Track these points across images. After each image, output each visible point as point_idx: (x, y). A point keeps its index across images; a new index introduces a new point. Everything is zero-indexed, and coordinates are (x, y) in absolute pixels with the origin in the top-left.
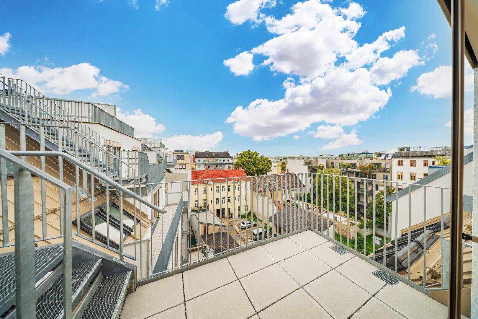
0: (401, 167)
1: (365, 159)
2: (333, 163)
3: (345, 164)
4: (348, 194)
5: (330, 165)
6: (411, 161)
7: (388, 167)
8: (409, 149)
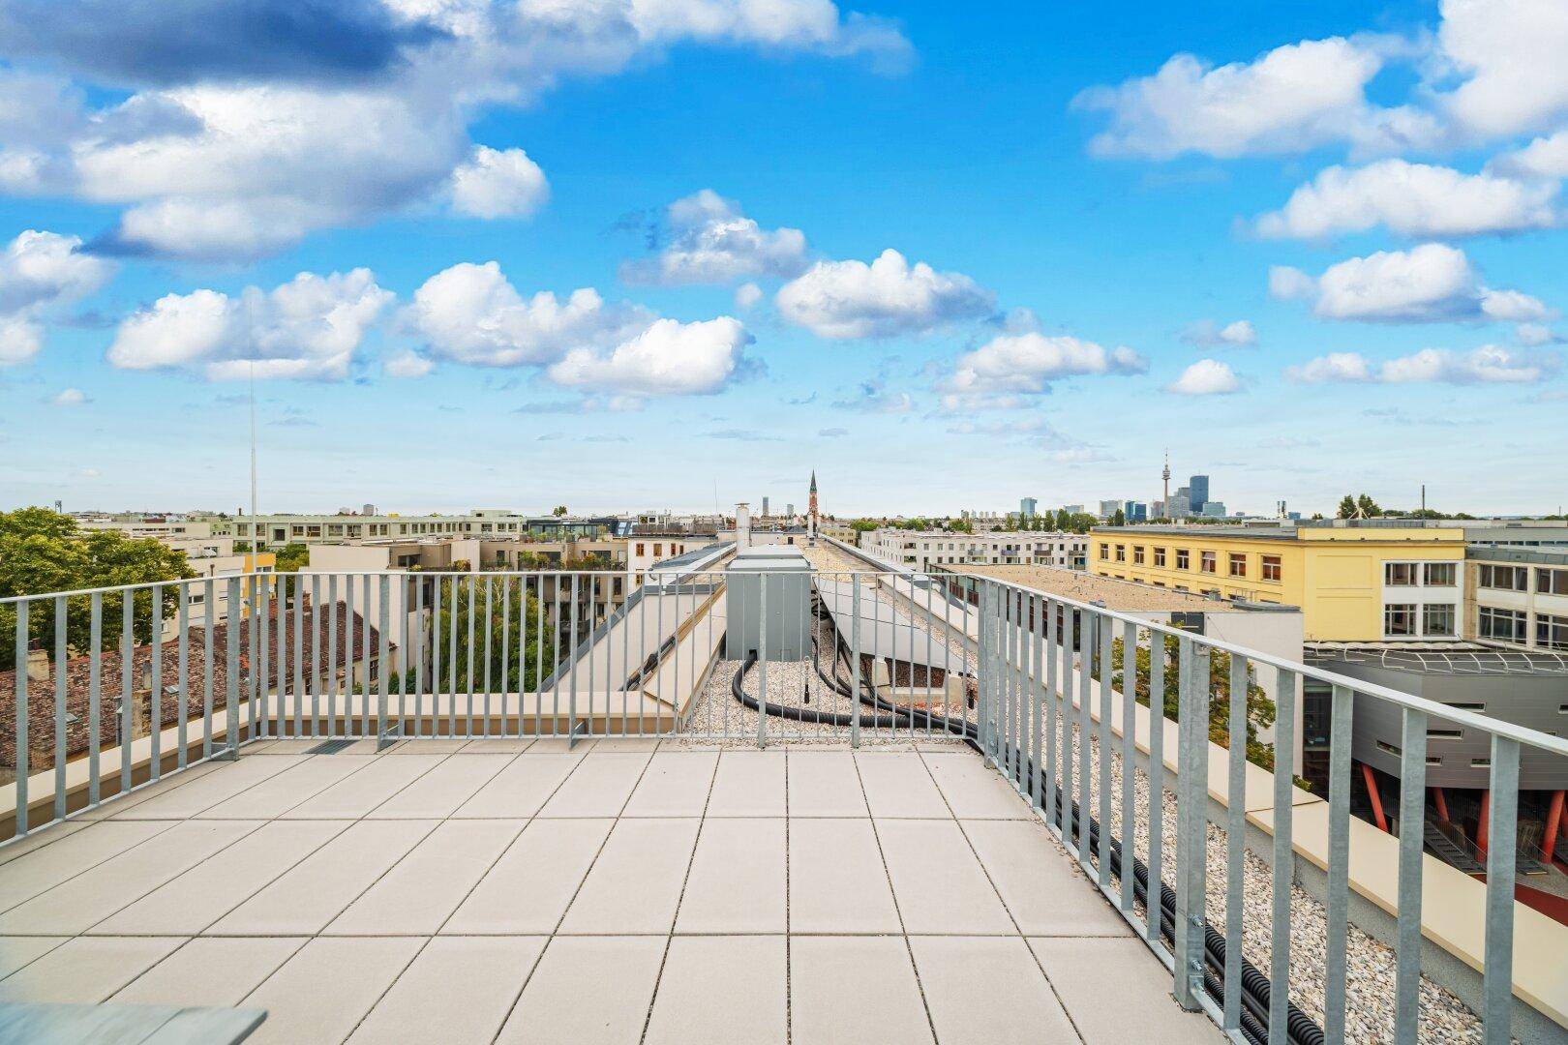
0: (642, 558)
1: (581, 540)
2: (501, 553)
3: (535, 556)
4: (540, 642)
5: (494, 558)
6: (655, 545)
7: (622, 559)
8: (652, 520)
